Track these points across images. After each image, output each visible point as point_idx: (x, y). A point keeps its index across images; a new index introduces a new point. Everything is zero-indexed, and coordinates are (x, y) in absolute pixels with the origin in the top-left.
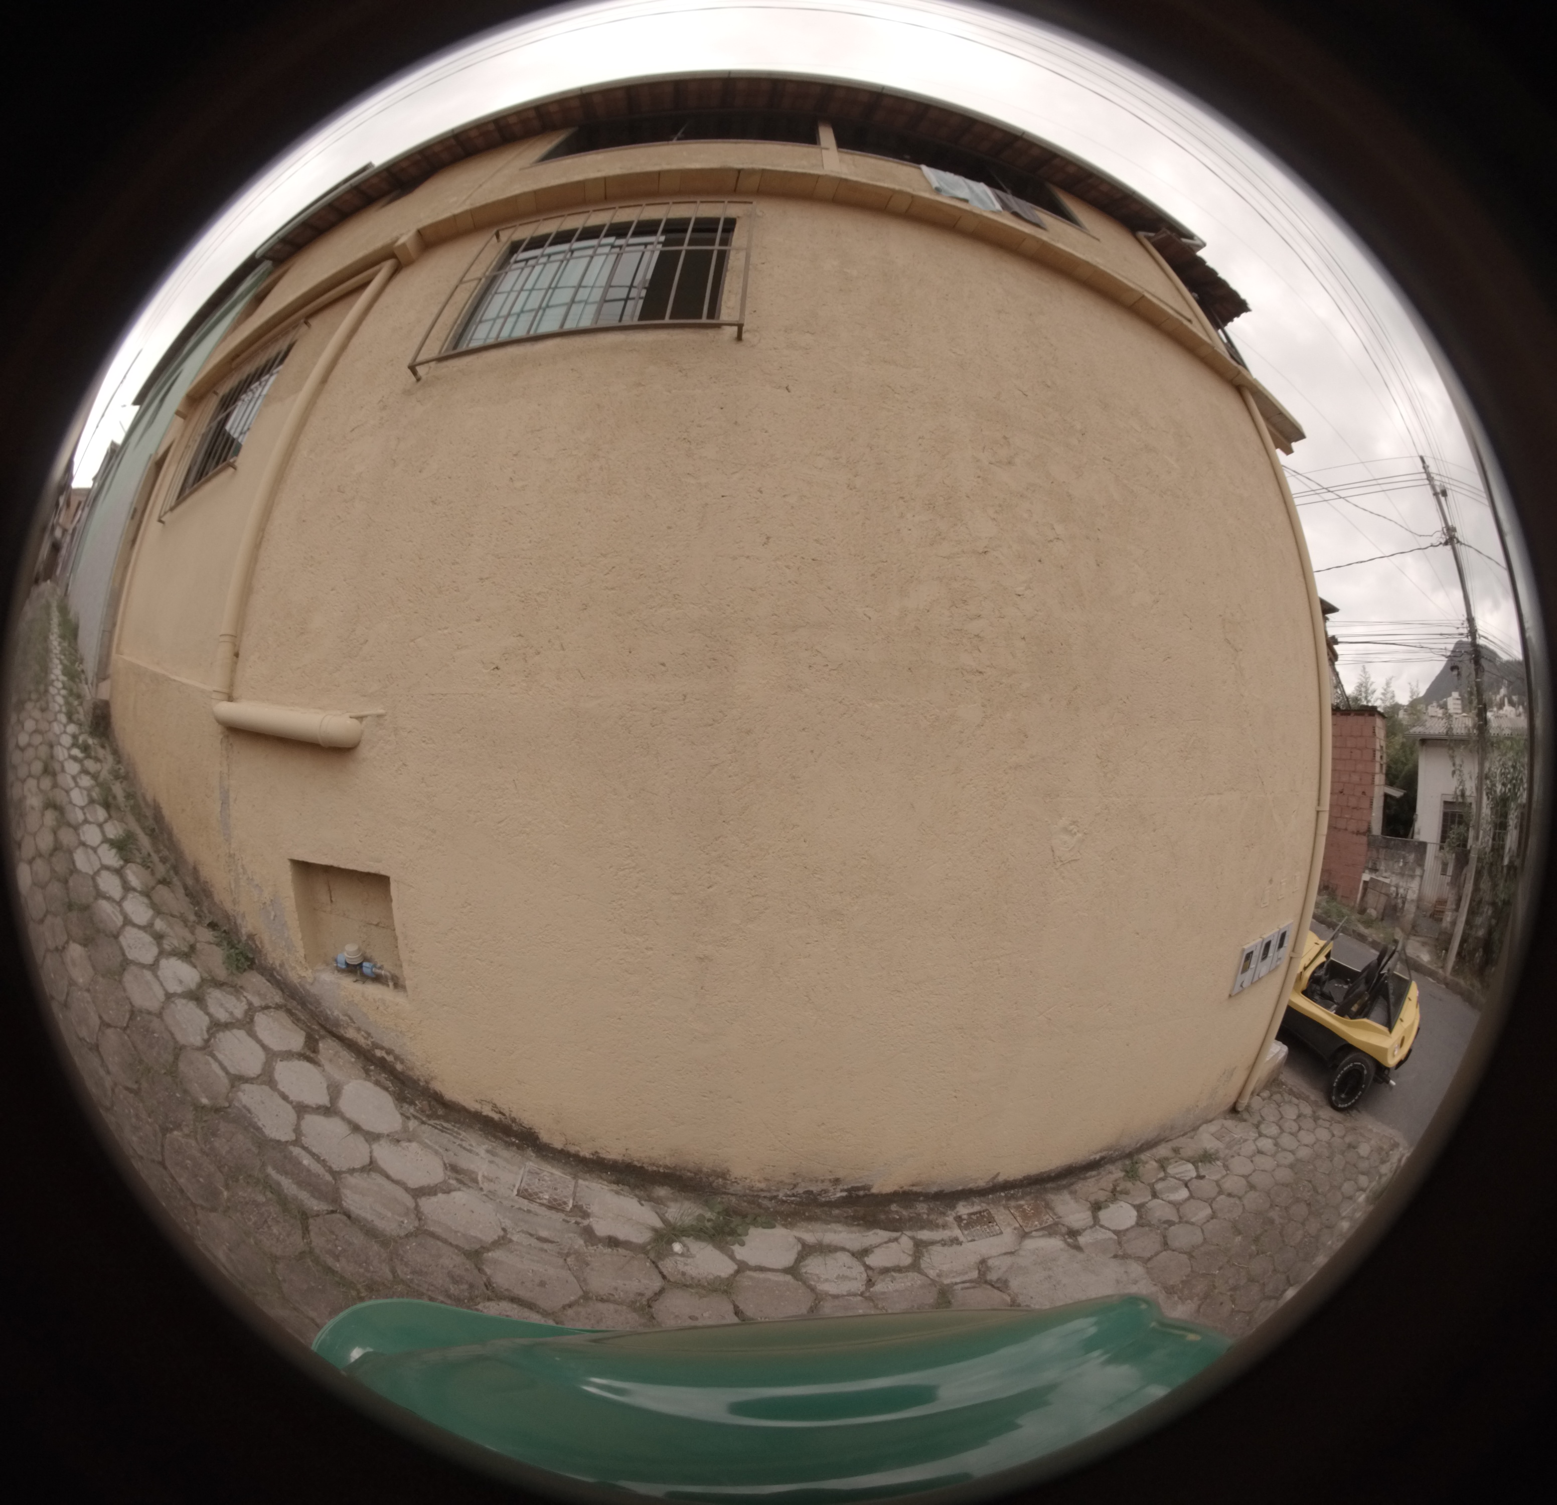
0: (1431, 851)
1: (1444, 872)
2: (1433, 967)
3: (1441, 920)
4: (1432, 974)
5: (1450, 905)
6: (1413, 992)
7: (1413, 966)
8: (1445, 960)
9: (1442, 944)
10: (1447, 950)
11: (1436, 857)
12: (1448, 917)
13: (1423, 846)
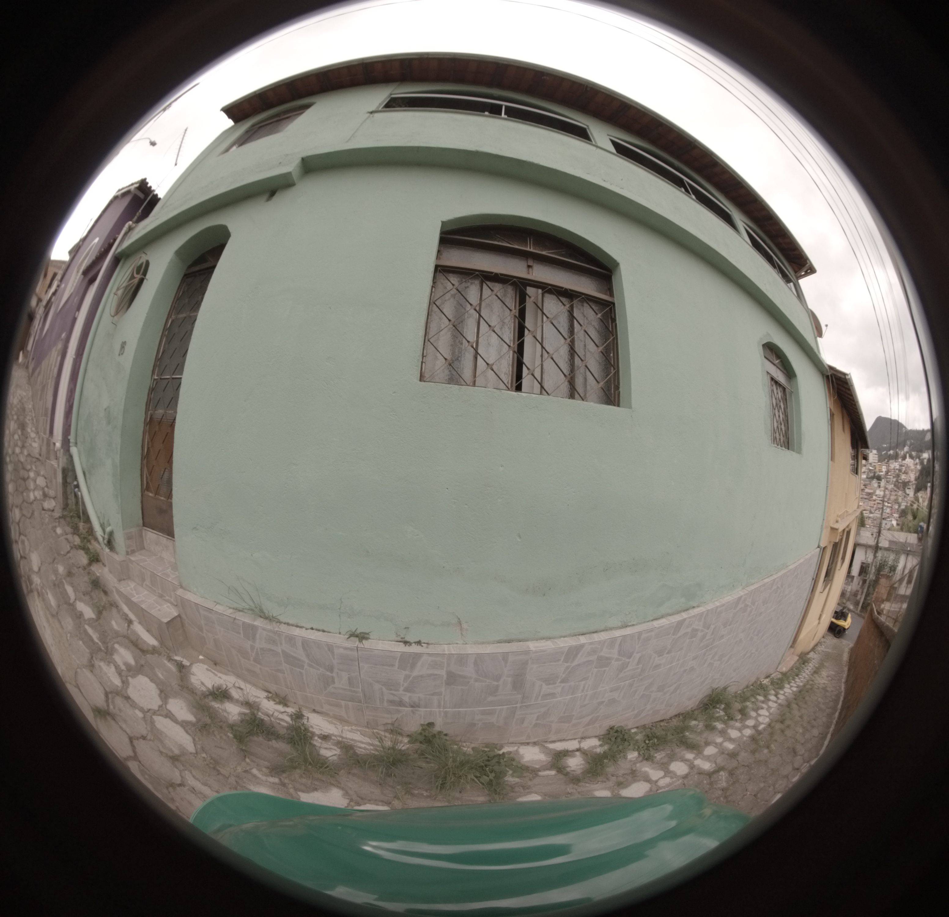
0: (855, 578)
1: (859, 584)
2: (854, 610)
3: (857, 596)
4: (853, 612)
5: (860, 593)
6: (850, 615)
7: (849, 610)
8: (858, 608)
9: (857, 604)
10: (858, 605)
11: (857, 578)
12: (859, 597)
13: (853, 577)
